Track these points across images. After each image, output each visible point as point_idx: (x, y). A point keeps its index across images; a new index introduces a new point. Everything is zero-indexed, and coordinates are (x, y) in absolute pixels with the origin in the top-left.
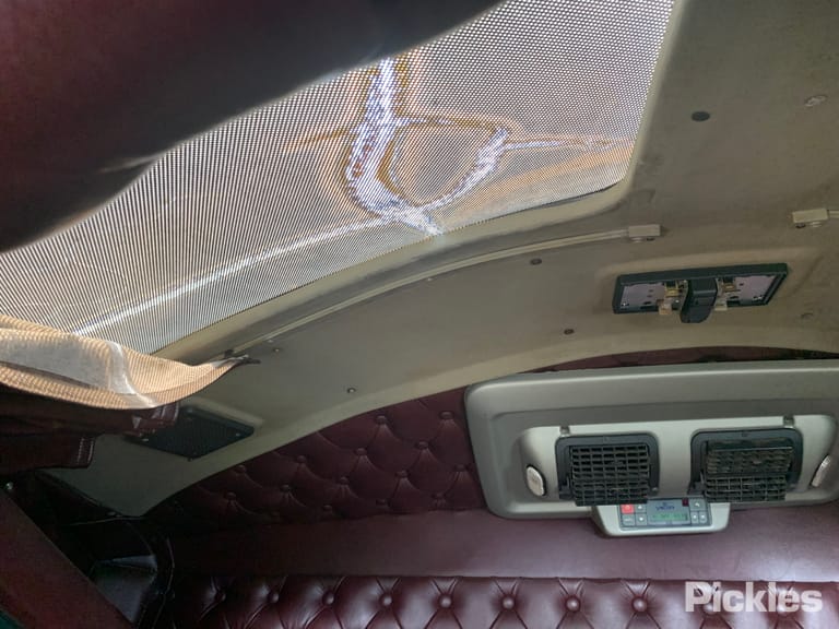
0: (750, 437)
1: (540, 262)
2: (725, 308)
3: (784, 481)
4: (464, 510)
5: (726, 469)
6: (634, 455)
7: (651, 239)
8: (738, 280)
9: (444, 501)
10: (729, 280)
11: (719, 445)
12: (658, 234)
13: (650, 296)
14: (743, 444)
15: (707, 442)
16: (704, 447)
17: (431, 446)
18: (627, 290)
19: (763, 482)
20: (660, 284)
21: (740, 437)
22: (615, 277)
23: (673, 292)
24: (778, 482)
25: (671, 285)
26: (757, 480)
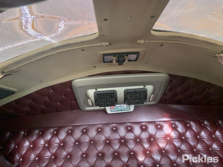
0: (136, 90)
1: (84, 50)
2: (127, 62)
3: (144, 100)
4: (75, 110)
5: (131, 98)
6: (112, 95)
7: (107, 46)
8: (129, 56)
9: (70, 108)
10: (127, 56)
11: (130, 92)
12: (108, 45)
13: (111, 59)
14: (135, 92)
15: (127, 92)
16: (127, 93)
17: (65, 95)
18: (105, 57)
19: (139, 100)
20: (112, 56)
21: (134, 90)
22: (102, 54)
23: (115, 58)
24: (142, 100)
25: (115, 56)
26: (138, 100)
